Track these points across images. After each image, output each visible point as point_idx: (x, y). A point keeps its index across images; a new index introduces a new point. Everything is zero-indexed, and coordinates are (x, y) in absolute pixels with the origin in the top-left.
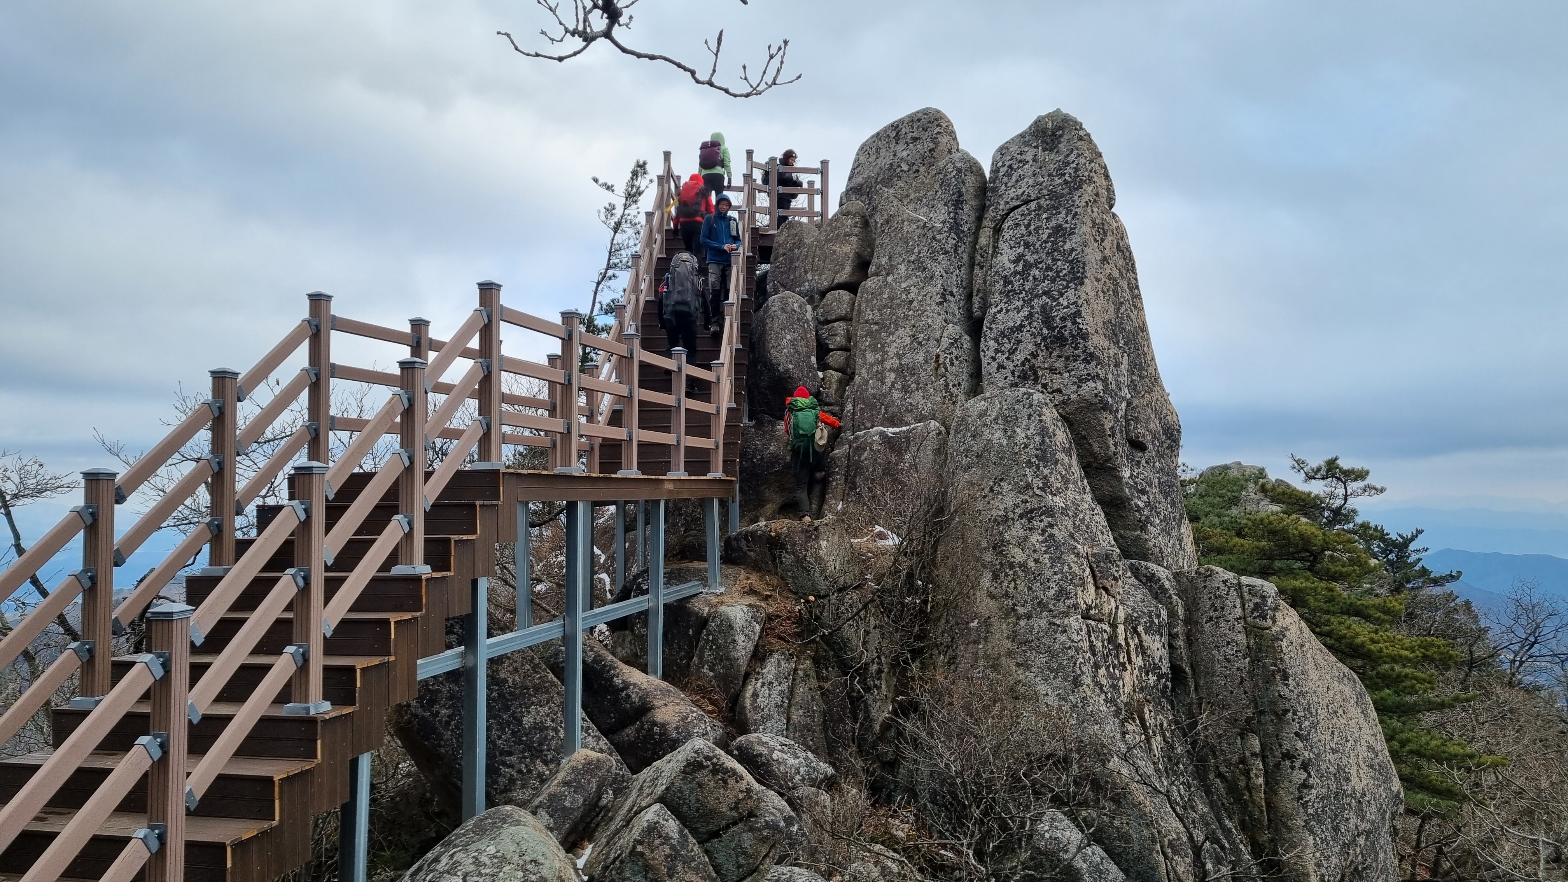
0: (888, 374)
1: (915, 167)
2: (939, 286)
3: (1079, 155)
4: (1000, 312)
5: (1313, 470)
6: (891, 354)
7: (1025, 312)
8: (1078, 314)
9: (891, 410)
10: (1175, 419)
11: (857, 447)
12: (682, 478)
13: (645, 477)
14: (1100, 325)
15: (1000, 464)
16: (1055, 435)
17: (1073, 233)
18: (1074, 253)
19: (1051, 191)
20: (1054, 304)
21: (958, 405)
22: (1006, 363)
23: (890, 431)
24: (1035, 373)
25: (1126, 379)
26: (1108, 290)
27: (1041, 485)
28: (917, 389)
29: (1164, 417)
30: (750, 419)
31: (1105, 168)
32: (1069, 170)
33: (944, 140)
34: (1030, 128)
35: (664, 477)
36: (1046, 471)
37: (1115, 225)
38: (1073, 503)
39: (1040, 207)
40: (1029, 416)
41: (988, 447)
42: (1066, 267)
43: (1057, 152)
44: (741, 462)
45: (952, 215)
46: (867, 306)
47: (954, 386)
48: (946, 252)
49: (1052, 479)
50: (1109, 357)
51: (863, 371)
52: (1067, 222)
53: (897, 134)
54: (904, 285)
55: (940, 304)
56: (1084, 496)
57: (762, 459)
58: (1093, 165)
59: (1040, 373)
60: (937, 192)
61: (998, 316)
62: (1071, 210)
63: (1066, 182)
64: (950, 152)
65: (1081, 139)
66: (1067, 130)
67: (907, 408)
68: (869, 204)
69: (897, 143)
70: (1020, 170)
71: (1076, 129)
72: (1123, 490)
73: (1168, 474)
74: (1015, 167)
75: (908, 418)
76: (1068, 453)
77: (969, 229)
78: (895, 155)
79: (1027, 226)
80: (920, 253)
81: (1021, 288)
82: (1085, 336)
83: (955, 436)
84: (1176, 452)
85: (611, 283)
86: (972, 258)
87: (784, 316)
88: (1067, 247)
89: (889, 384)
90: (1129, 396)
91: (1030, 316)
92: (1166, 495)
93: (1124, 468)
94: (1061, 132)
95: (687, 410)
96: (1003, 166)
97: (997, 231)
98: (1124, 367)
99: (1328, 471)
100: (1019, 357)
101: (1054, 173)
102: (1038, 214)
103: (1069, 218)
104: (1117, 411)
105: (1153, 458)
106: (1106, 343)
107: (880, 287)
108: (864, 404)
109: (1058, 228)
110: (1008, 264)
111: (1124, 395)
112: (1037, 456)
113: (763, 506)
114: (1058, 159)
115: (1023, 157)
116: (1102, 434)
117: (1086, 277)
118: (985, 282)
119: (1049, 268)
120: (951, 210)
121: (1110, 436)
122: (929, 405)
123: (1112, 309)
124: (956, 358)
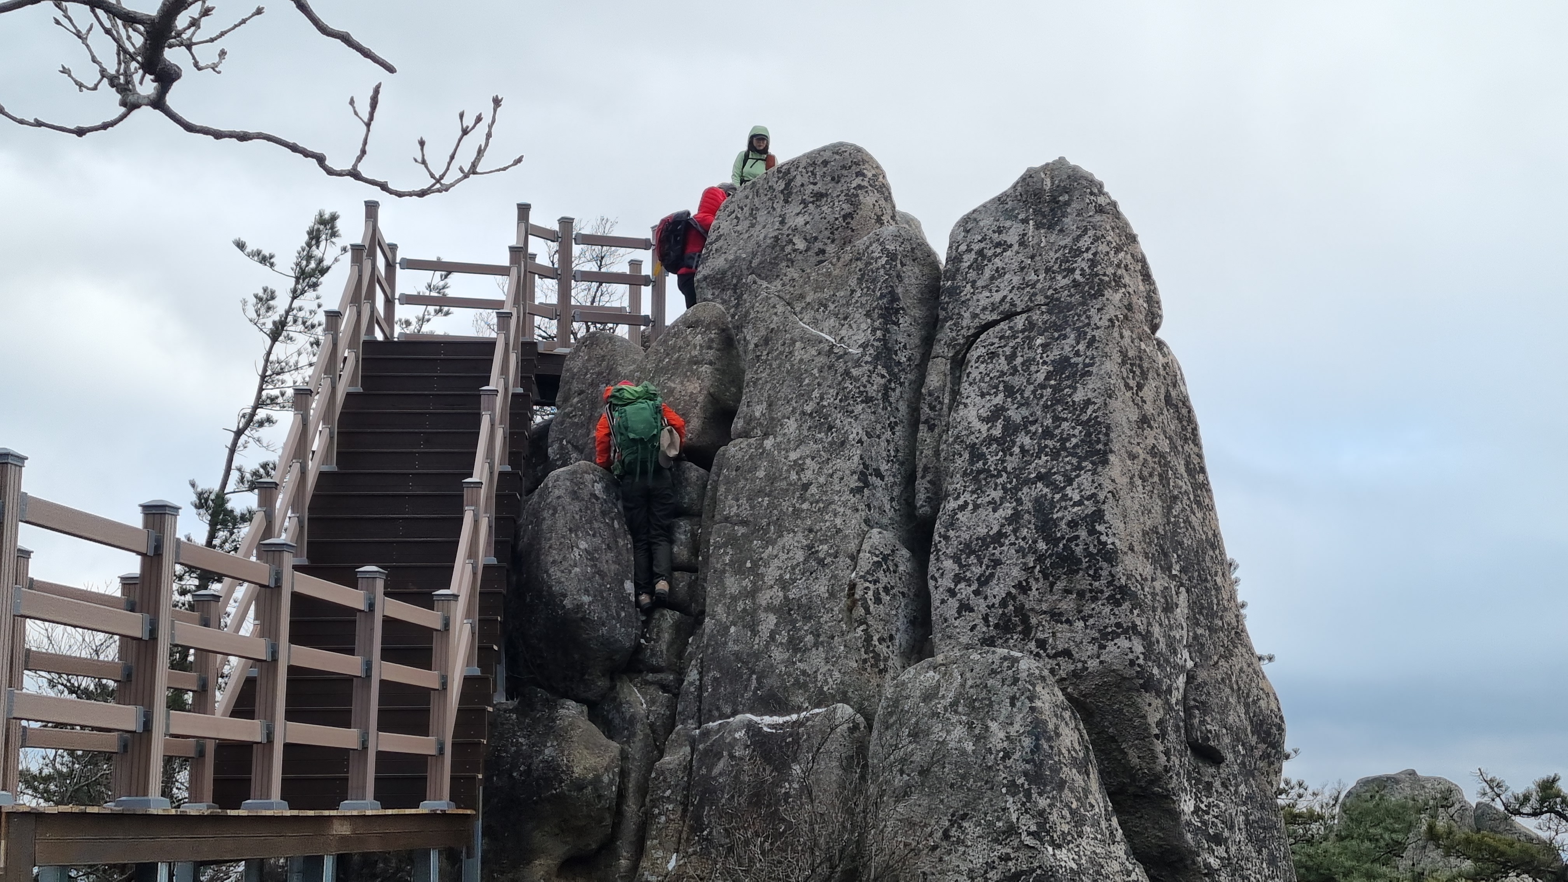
0: (763, 616)
1: (818, 245)
2: (856, 459)
3: (1096, 239)
4: (963, 507)
5: (1517, 799)
6: (769, 580)
7: (1007, 510)
8: (1098, 516)
9: (769, 682)
10: (1273, 706)
11: (706, 752)
12: (369, 813)
13: (295, 813)
14: (1138, 536)
15: (961, 787)
16: (1058, 735)
17: (1089, 373)
18: (1091, 408)
19: (1051, 298)
20: (1057, 497)
21: (888, 677)
22: (974, 601)
23: (767, 721)
24: (1025, 620)
25: (1185, 633)
26: (1151, 475)
27: (1033, 828)
28: (816, 645)
29: (1255, 702)
30: (510, 696)
31: (1143, 261)
32: (1082, 263)
33: (869, 199)
34: (1014, 187)
35: (333, 813)
36: (1043, 803)
37: (1161, 360)
38: (1091, 861)
39: (1031, 325)
40: (1013, 700)
41: (940, 755)
42: (1076, 432)
43: (1061, 231)
44: (487, 778)
45: (879, 333)
46: (728, 490)
47: (881, 640)
48: (868, 400)
49: (1054, 817)
50: (1154, 595)
51: (720, 609)
52: (1077, 354)
53: (788, 185)
54: (793, 456)
55: (855, 491)
56: (1113, 848)
57: (529, 771)
58: (1121, 255)
59: (1034, 621)
60: (853, 291)
61: (959, 516)
62: (1085, 333)
63: (1076, 284)
64: (879, 220)
65: (1100, 210)
66: (1077, 194)
67: (797, 680)
68: (737, 306)
69: (786, 201)
70: (997, 260)
71: (1092, 193)
72: (1181, 836)
73: (1262, 807)
74: (989, 253)
75: (799, 698)
76: (1082, 767)
77: (909, 359)
78: (782, 222)
79: (1011, 358)
80: (822, 398)
81: (1000, 467)
82: (1111, 556)
83: (880, 734)
84: (1277, 765)
85: (264, 432)
86: (914, 410)
87: (576, 506)
88: (1079, 396)
89: (765, 634)
90: (1190, 664)
91: (1015, 518)
92: (1260, 844)
93: (1183, 795)
94: (1066, 197)
95: (383, 683)
96: (969, 250)
97: (959, 363)
98: (1182, 611)
99: (1542, 801)
100: (997, 590)
101: (1056, 268)
102: (1028, 337)
103: (1081, 347)
104: (1169, 691)
105: (1235, 777)
106: (1148, 570)
107: (751, 458)
108: (720, 671)
109: (1062, 365)
110: (977, 424)
111: (1181, 663)
112: (1026, 774)
113: (529, 862)
114: (1062, 243)
115: (1003, 237)
116: (1143, 734)
117: (1111, 451)
118: (937, 453)
119: (1047, 433)
120: (877, 324)
121: (1157, 736)
122: (837, 674)
123: (1158, 509)
124: (886, 590)
